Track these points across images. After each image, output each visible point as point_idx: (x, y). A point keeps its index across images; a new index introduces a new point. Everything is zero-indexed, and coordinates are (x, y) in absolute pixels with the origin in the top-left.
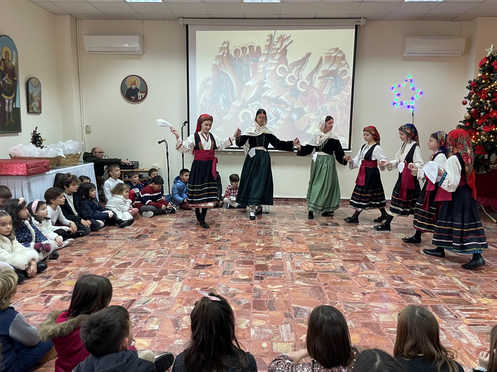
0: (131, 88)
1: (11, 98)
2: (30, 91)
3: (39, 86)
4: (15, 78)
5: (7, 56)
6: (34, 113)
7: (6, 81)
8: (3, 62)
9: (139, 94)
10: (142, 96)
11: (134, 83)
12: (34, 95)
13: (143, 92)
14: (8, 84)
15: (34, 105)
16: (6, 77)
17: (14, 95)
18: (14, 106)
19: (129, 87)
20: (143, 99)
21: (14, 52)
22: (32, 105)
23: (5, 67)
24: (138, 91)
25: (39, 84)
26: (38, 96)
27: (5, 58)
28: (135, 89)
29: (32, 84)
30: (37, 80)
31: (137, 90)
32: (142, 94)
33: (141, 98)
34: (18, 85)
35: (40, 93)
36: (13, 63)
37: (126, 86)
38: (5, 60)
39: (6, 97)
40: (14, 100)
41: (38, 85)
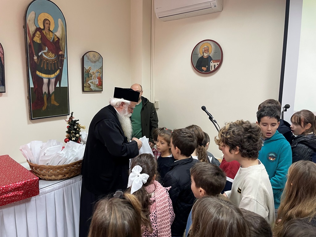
0: (203, 56)
1: (53, 76)
2: (86, 67)
3: (100, 60)
4: (60, 53)
5: (47, 26)
6: (91, 91)
7: (44, 55)
8: (38, 32)
9: (212, 64)
10: (215, 65)
11: (207, 50)
12: (91, 72)
13: (216, 61)
14: (47, 60)
15: (92, 83)
16: (45, 51)
17: (58, 72)
18: (58, 86)
19: (200, 56)
20: (216, 69)
21: (60, 20)
22: (89, 82)
23: (43, 38)
24: (211, 59)
25: (99, 58)
26: (98, 72)
27: (42, 27)
28: (208, 58)
29: (88, 59)
30: (97, 55)
31: (209, 59)
32: (216, 64)
33: (213, 69)
34: (65, 60)
35: (102, 68)
36: (59, 34)
37: (197, 54)
38: (44, 29)
39: (43, 75)
40: (59, 79)
41: (98, 60)
